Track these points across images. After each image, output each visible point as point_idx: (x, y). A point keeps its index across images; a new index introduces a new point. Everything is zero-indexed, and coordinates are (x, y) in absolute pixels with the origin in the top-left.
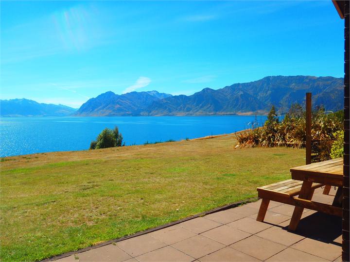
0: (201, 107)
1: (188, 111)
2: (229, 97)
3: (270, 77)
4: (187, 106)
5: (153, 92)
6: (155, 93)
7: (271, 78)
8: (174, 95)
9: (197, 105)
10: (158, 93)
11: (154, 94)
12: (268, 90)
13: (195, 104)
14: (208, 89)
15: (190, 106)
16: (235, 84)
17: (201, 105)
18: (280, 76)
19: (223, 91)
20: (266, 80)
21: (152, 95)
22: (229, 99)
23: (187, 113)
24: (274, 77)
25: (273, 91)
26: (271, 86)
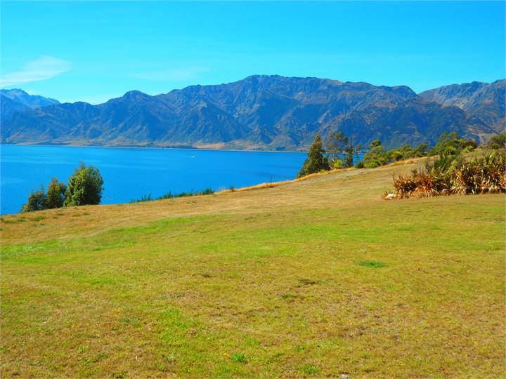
0: (122, 130)
1: (93, 138)
2: (178, 111)
3: (259, 76)
4: (93, 126)
5: (14, 92)
6: (18, 94)
7: (260, 80)
8: (62, 102)
9: (114, 124)
10: (25, 95)
11: (15, 96)
12: (254, 102)
13: (109, 122)
14: (136, 93)
15: (97, 126)
16: (192, 87)
17: (121, 125)
18: (277, 76)
19: (167, 100)
20: (250, 82)
21: (13, 98)
22: (178, 116)
23: (93, 140)
24: (266, 77)
25: (264, 104)
26: (259, 95)
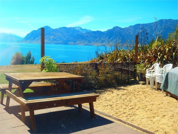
0: (112, 40)
1: (102, 43)
2: (132, 33)
3: (163, 20)
4: (102, 39)
5: (78, 28)
6: (79, 29)
7: (164, 21)
8: (93, 31)
9: (109, 38)
10: (81, 29)
11: (78, 29)
12: (161, 30)
13: (108, 37)
14: (117, 27)
15: (103, 39)
16: (137, 24)
17: (111, 39)
18: (171, 19)
19: (128, 29)
20: (160, 22)
21: (77, 30)
22: (132, 35)
24: (166, 20)
25: (165, 30)
26: (163, 27)
